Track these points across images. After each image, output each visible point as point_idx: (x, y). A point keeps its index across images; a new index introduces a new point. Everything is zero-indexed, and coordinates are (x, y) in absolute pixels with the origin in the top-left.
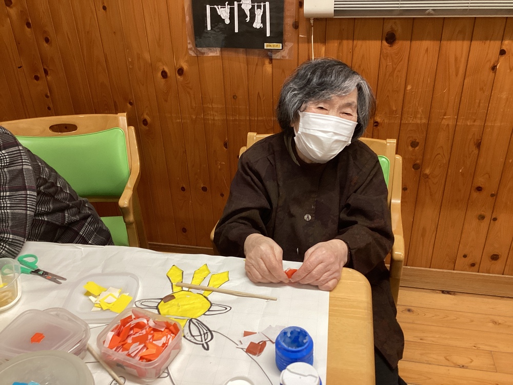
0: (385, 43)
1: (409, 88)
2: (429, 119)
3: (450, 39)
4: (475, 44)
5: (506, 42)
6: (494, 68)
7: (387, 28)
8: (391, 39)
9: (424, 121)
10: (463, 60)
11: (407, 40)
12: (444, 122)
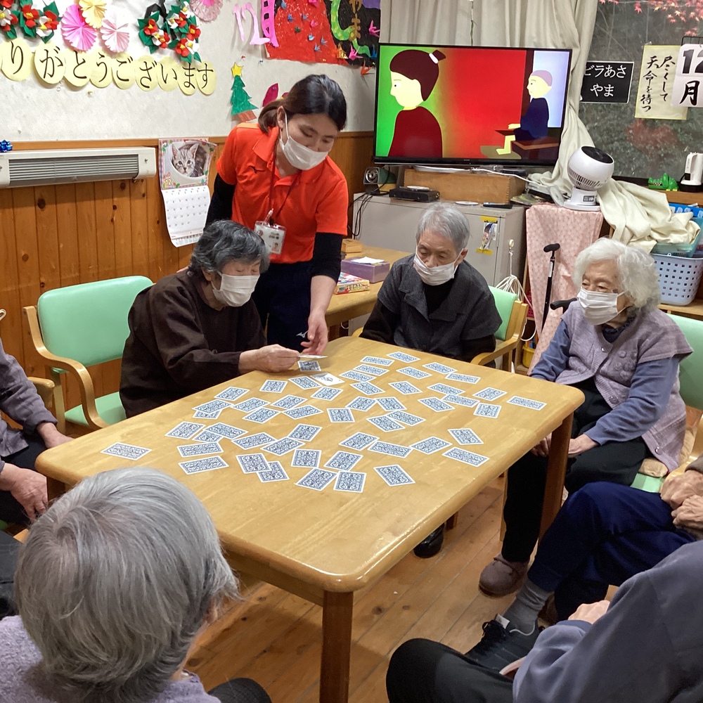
0: (38, 208)
1: (61, 246)
2: (80, 272)
3: (82, 200)
4: (97, 201)
5: (115, 199)
6: (112, 220)
7: (38, 196)
8: (41, 204)
9: (77, 274)
10: (93, 216)
11: (52, 204)
12: (91, 272)
